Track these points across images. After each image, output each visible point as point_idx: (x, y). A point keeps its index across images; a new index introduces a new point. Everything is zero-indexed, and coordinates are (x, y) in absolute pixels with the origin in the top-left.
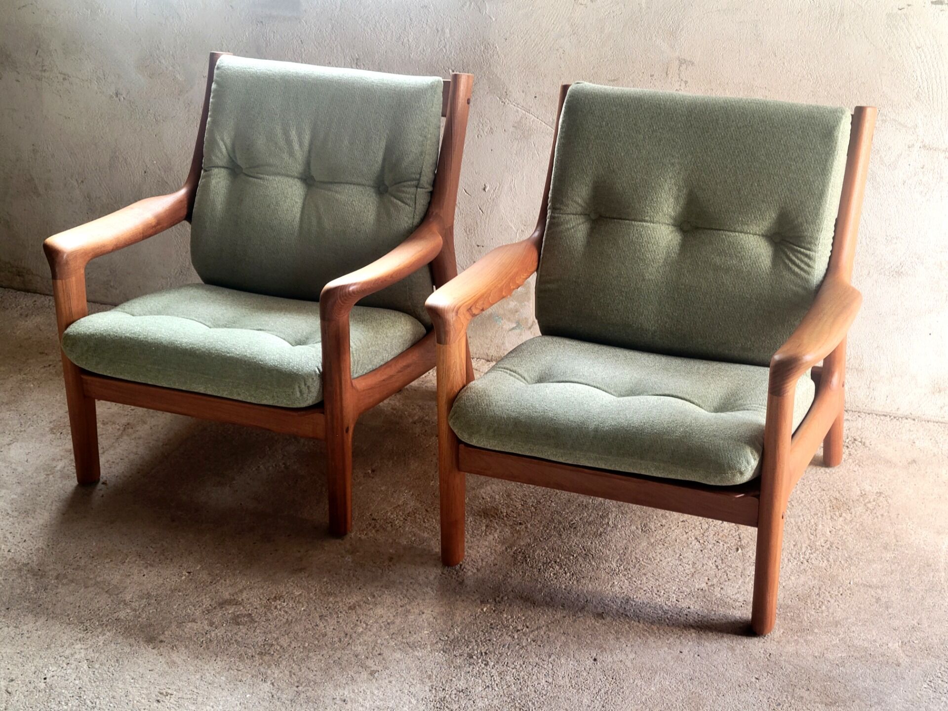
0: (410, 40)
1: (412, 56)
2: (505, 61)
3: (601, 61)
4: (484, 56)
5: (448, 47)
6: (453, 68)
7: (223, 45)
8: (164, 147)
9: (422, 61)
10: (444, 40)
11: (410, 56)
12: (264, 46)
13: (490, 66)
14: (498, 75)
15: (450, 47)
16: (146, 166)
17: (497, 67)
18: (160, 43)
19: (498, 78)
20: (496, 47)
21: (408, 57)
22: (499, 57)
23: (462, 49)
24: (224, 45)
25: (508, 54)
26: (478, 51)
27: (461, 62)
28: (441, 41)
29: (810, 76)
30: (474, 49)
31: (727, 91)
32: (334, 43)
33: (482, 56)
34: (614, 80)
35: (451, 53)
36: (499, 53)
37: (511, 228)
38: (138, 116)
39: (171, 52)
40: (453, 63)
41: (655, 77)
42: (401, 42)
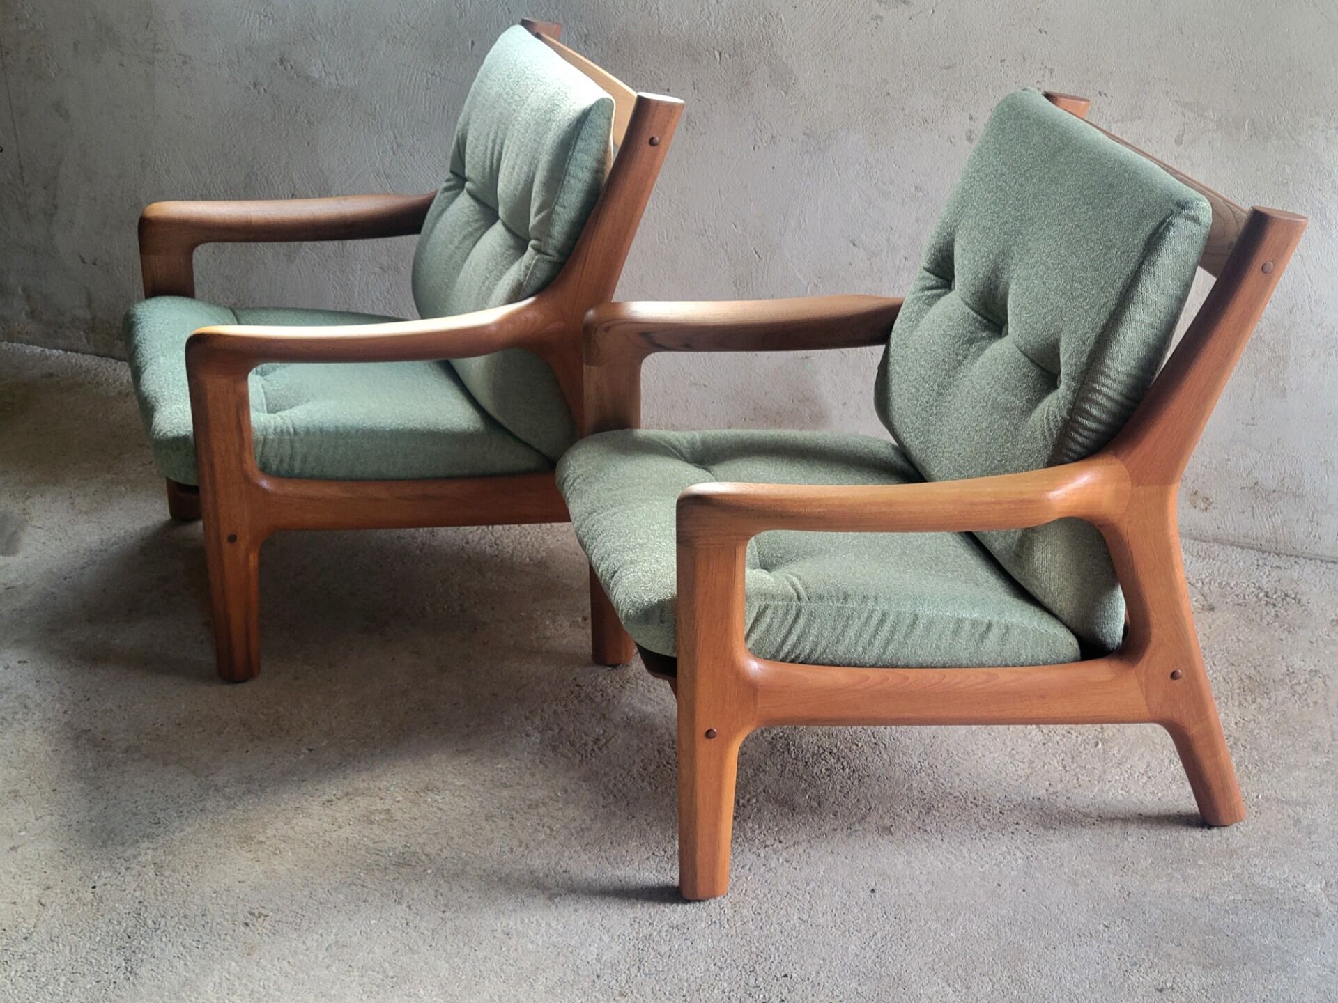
0: (661, 9)
1: (662, 32)
2: (793, 39)
3: (931, 39)
4: (764, 32)
5: (712, 18)
6: (720, 49)
7: (400, 15)
8: (318, 160)
9: (677, 39)
10: (708, 8)
11: (659, 32)
12: (458, 16)
13: (772, 45)
14: (784, 59)
15: (716, 19)
16: (295, 187)
17: (782, 48)
18: (315, 12)
19: (783, 63)
20: (781, 19)
21: (656, 33)
22: (785, 32)
23: (733, 21)
24: (403, 14)
25: (798, 29)
26: (755, 24)
27: (732, 40)
28: (704, 9)
29: (1231, 62)
30: (751, 21)
31: (1111, 83)
32: (554, 13)
33: (761, 32)
34: (949, 67)
35: (718, 26)
36: (785, 27)
37: (800, 280)
38: (283, 117)
39: (329, 25)
40: (720, 41)
41: (1007, 63)
42: (646, 12)
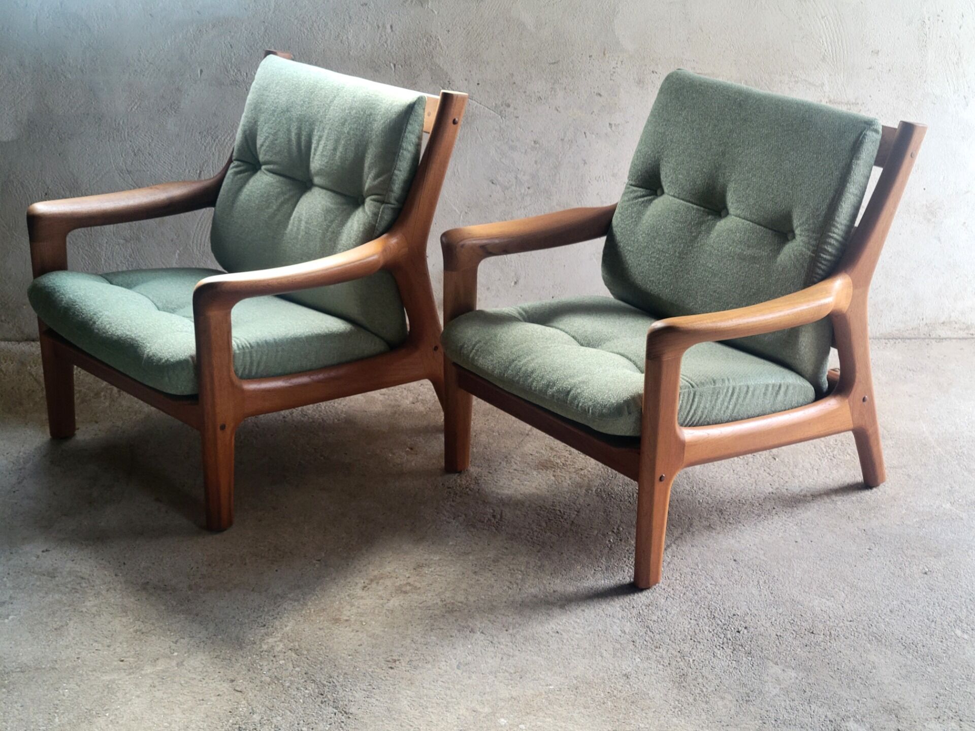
0: (350, 38)
1: (351, 53)
2: (447, 52)
3: (542, 46)
4: (426, 48)
5: (389, 42)
6: (395, 62)
7: (140, 55)
8: (69, 167)
9: (362, 57)
10: (385, 35)
11: (349, 54)
12: (189, 52)
13: (433, 57)
14: (441, 65)
15: (391, 42)
16: (48, 188)
17: (439, 58)
18: (66, 57)
19: (441, 68)
20: (438, 39)
21: (347, 54)
22: (441, 48)
23: (404, 42)
24: (143, 55)
25: (451, 45)
26: (420, 44)
27: (403, 56)
28: (382, 36)
29: (732, 47)
30: (417, 42)
31: (659, 66)
32: (267, 45)
33: (425, 48)
34: (555, 63)
35: (393, 47)
36: (442, 44)
37: (455, 211)
38: (38, 136)
39: (79, 67)
40: (395, 57)
41: (593, 57)
42: (339, 40)
